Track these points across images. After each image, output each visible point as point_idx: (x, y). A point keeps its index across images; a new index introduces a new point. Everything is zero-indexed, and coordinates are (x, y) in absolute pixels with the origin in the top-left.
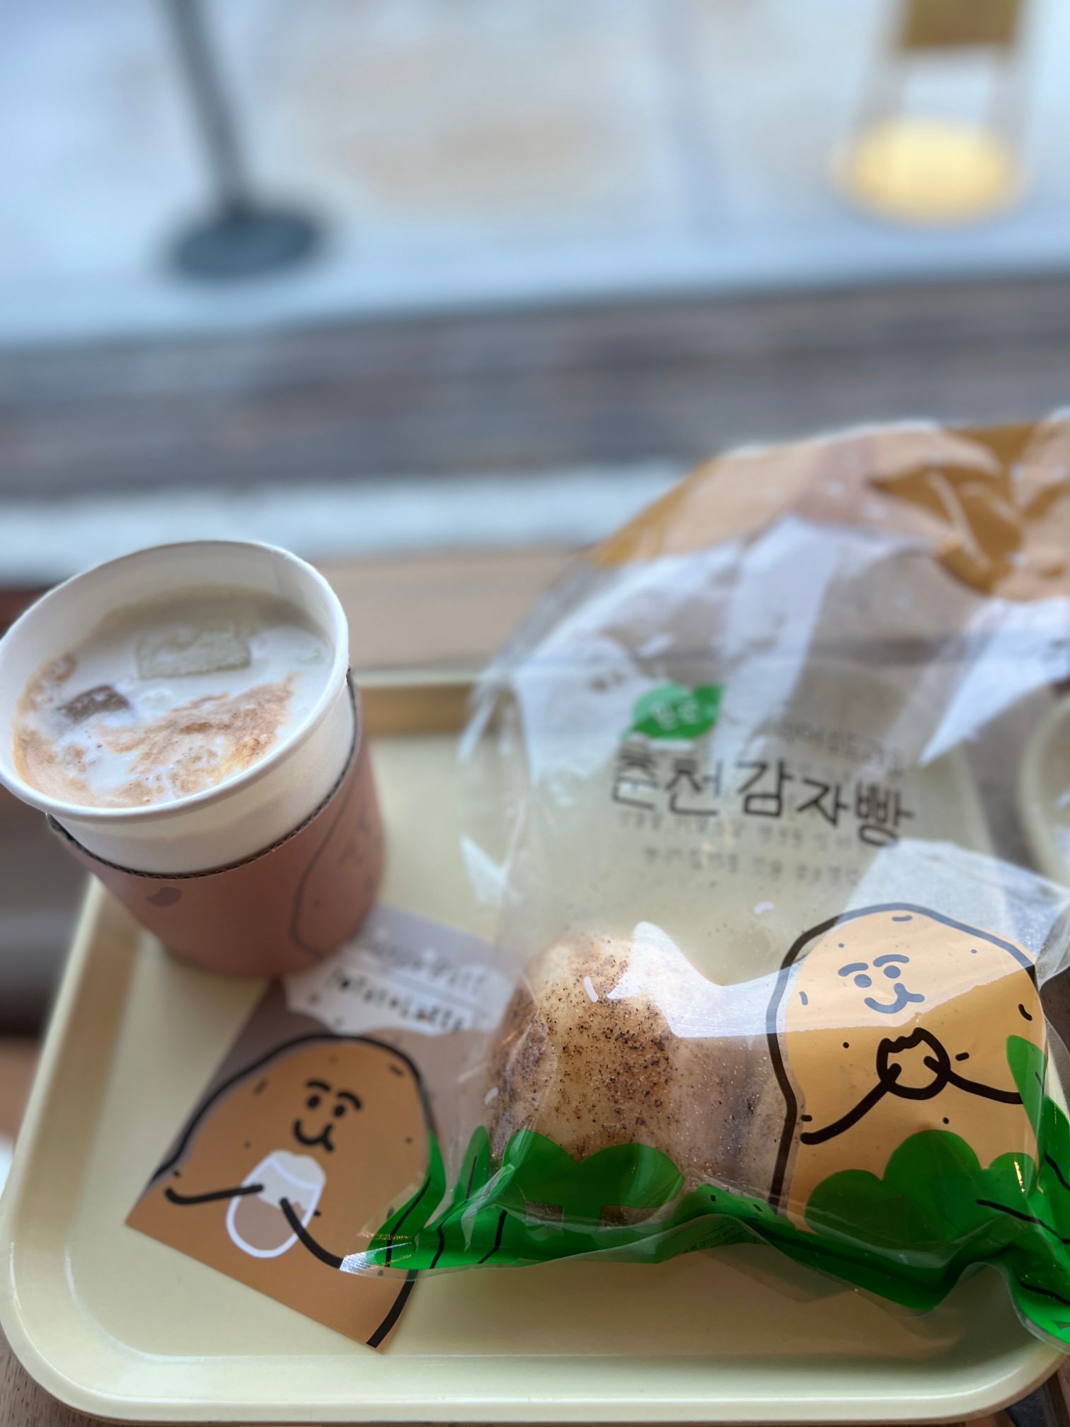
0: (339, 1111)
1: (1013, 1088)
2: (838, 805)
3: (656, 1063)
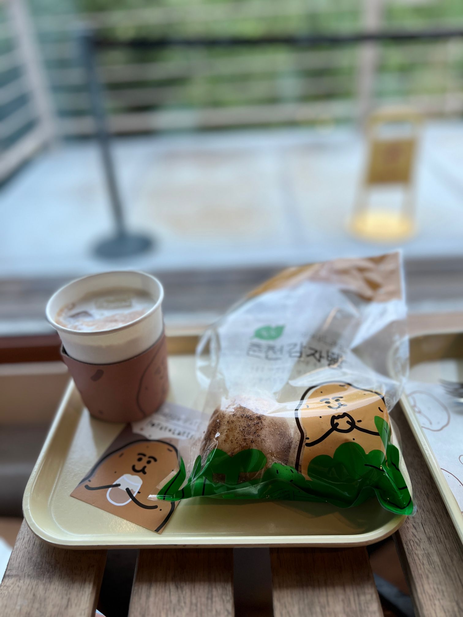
0: (149, 462)
1: (377, 431)
2: (321, 357)
3: (258, 423)
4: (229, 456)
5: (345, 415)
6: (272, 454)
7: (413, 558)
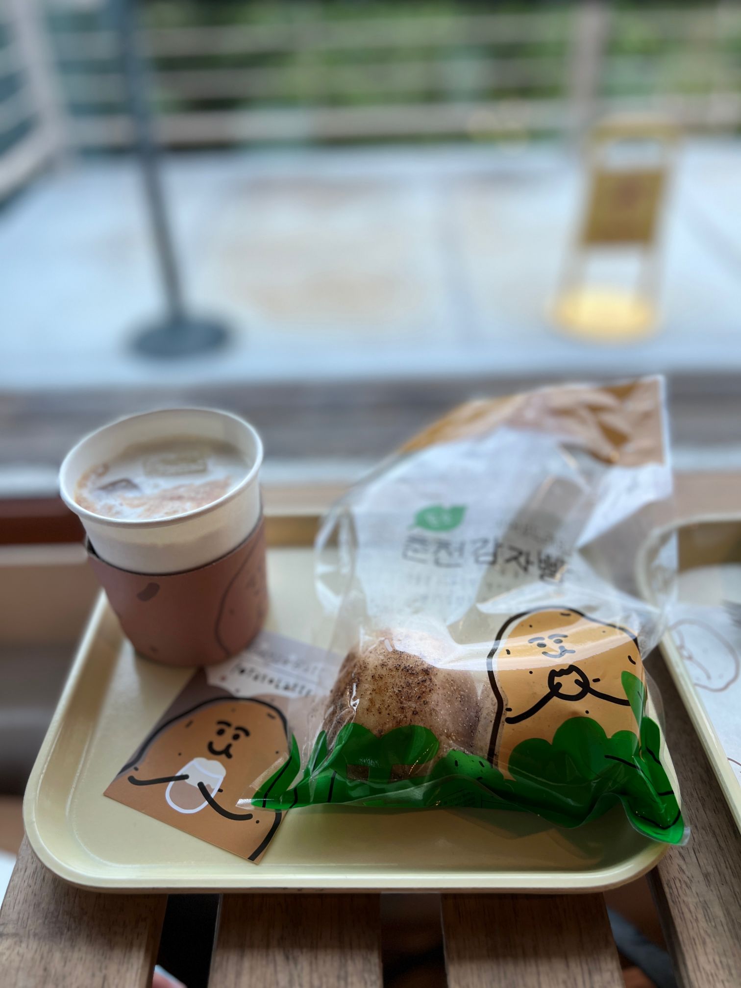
0: (236, 737)
1: (625, 697)
2: (528, 562)
3: (425, 681)
4: (375, 736)
5: (572, 668)
6: (448, 736)
7: (680, 910)
